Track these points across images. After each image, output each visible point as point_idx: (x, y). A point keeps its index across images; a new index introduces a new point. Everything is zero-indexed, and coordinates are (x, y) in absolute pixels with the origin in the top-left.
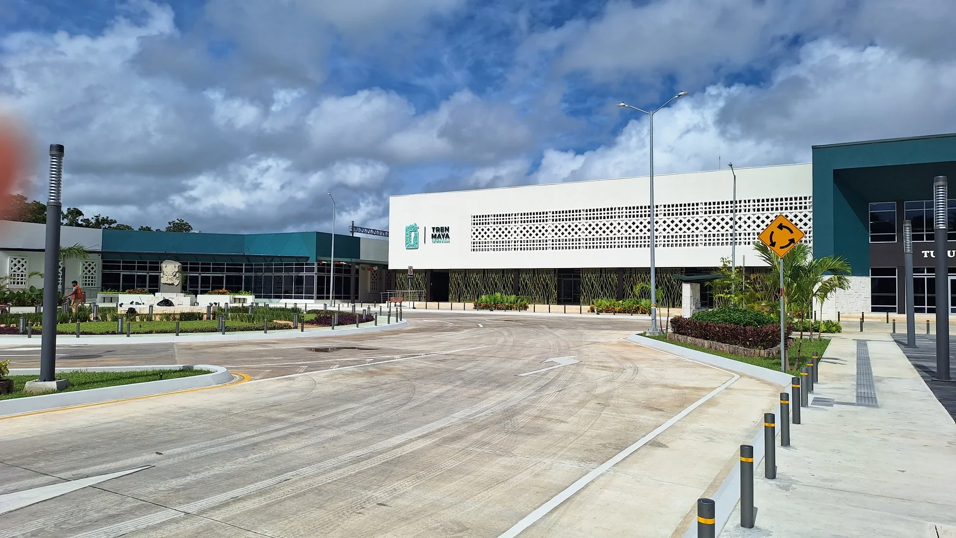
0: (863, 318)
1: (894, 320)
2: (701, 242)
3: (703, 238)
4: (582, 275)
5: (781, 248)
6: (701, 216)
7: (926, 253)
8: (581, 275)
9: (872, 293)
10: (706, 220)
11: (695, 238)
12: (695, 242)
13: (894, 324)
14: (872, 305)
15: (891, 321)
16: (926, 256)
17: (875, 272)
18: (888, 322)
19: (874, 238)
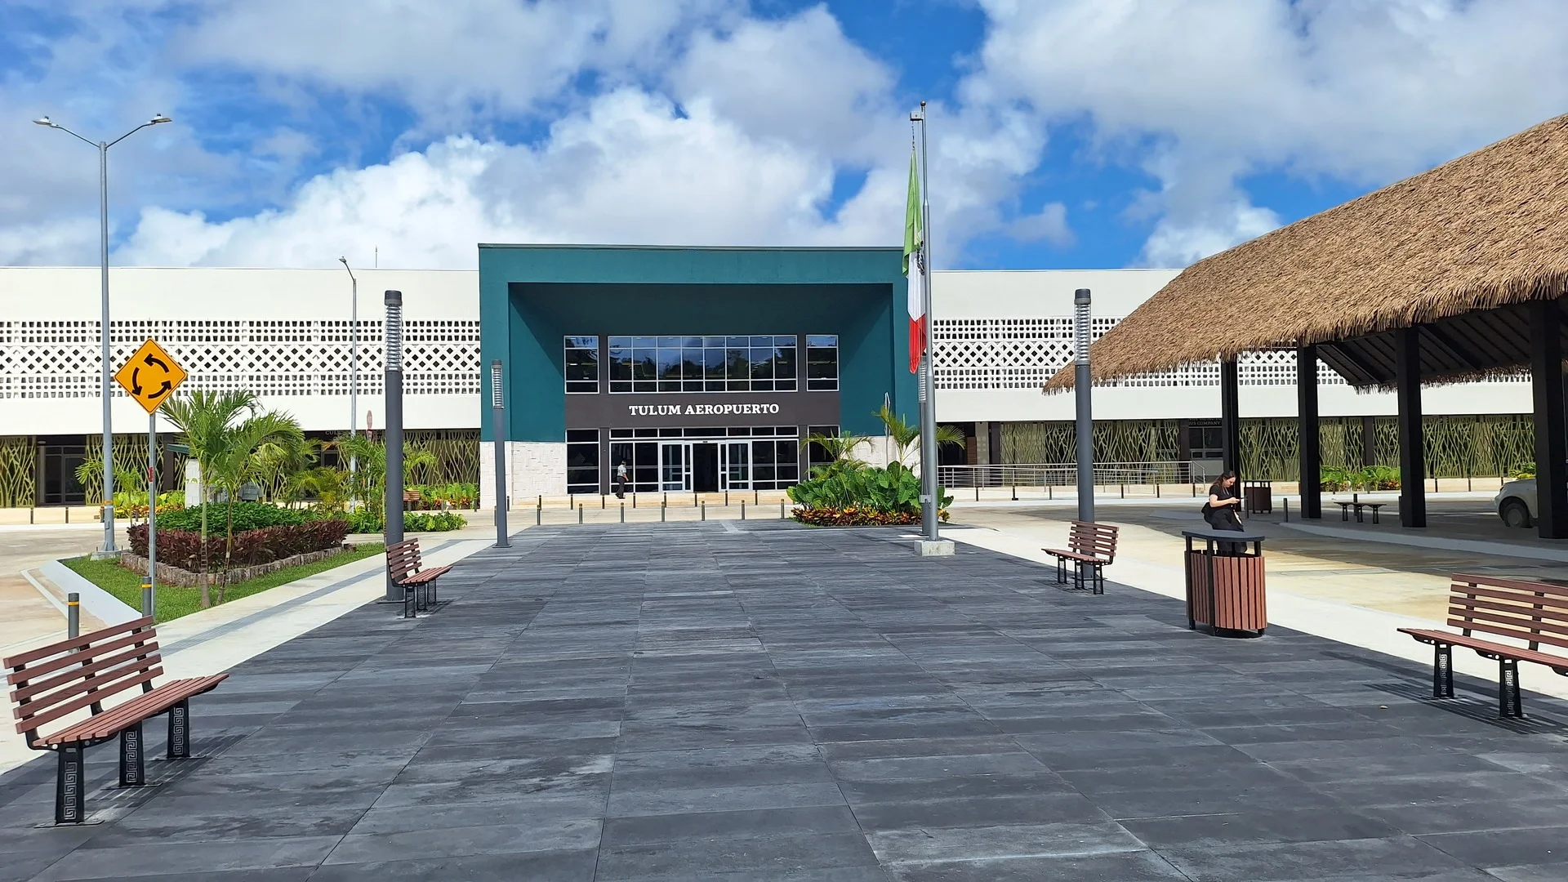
0: (540, 506)
1: (581, 505)
2: (316, 387)
3: (320, 382)
4: (91, 448)
5: (151, 397)
6: (316, 345)
7: (633, 408)
8: (88, 447)
9: (568, 466)
10: (323, 351)
11: (305, 382)
12: (306, 388)
13: (581, 510)
14: (568, 483)
15: (576, 506)
16: (634, 413)
17: (573, 436)
18: (572, 508)
19: (571, 387)
